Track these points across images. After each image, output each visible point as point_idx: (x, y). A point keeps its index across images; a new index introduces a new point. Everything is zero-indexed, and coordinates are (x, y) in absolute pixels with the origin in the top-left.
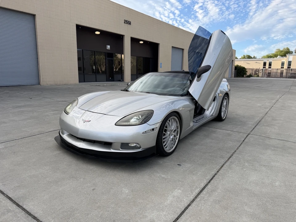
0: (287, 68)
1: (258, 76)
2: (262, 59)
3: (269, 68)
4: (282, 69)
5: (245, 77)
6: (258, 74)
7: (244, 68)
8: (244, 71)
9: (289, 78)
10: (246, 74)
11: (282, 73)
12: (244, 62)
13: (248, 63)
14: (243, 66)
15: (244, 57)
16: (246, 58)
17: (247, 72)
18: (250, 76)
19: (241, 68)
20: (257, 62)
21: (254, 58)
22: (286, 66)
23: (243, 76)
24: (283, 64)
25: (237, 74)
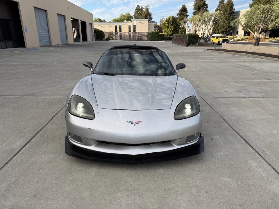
0: (133, 31)
1: (113, 39)
2: (113, 23)
3: (120, 31)
4: (130, 32)
5: (104, 40)
6: (112, 36)
7: (102, 31)
8: (102, 34)
9: (137, 40)
10: (104, 37)
11: (130, 36)
12: (99, 25)
13: (103, 27)
14: (101, 30)
15: (96, 20)
16: (97, 22)
17: (105, 35)
18: (108, 39)
19: (99, 31)
20: (110, 25)
21: (104, 21)
22: (132, 30)
23: (102, 40)
24: (130, 28)
25: (97, 37)
